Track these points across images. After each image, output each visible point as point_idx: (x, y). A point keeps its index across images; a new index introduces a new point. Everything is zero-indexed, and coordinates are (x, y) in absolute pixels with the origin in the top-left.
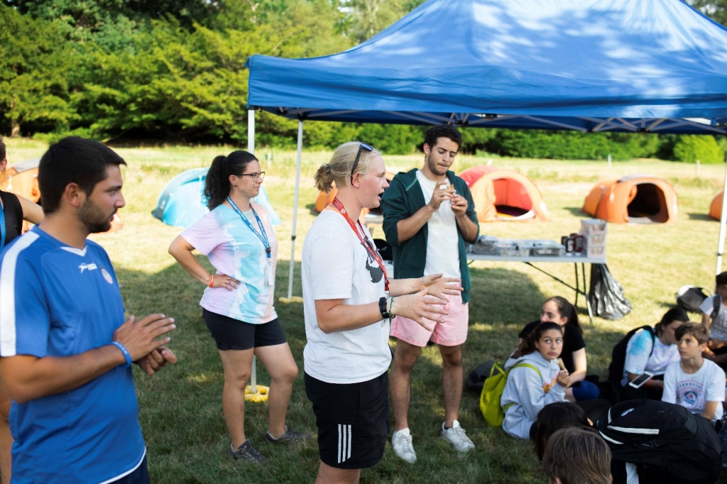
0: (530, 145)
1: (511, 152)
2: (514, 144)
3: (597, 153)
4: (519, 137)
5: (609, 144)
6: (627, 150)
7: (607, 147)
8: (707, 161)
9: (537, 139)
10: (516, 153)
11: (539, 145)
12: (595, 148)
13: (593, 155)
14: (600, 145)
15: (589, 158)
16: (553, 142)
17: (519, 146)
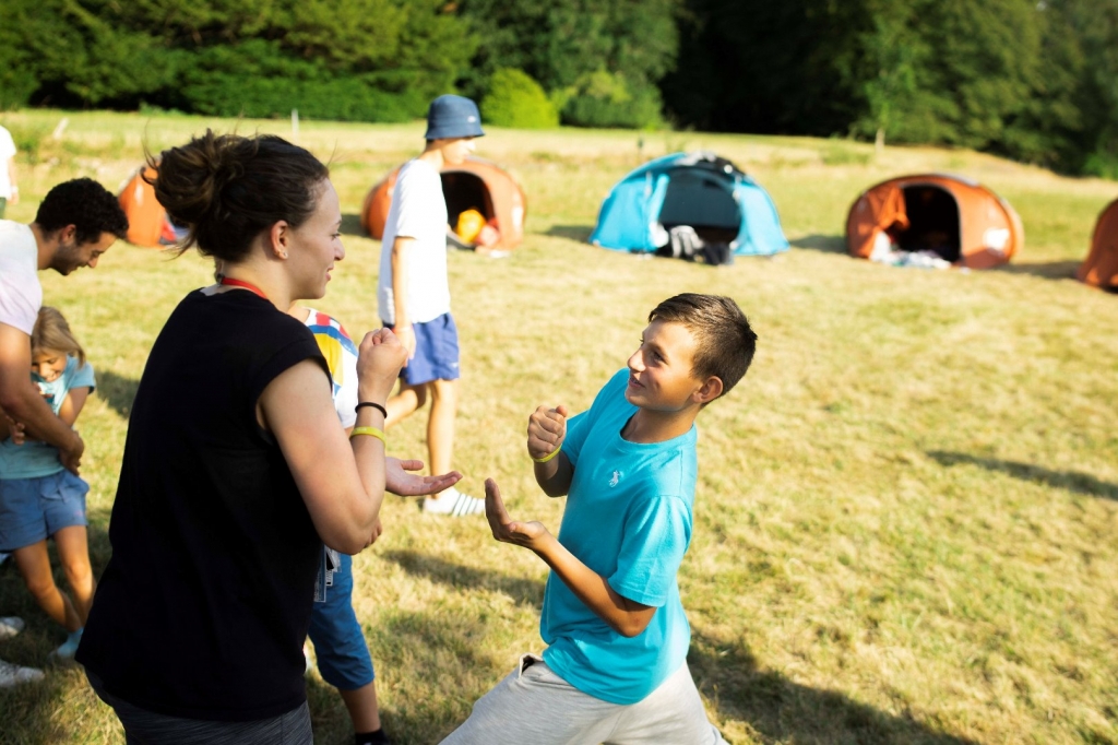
0: (236, 96)
1: (204, 107)
2: (209, 93)
3: (353, 110)
4: (217, 82)
5: (372, 95)
6: (403, 106)
7: (369, 101)
8: (529, 124)
9: (248, 86)
10: (212, 109)
11: (252, 95)
12: (349, 102)
13: (346, 112)
14: (358, 96)
15: (341, 118)
16: (276, 90)
17: (215, 98)
